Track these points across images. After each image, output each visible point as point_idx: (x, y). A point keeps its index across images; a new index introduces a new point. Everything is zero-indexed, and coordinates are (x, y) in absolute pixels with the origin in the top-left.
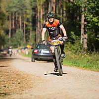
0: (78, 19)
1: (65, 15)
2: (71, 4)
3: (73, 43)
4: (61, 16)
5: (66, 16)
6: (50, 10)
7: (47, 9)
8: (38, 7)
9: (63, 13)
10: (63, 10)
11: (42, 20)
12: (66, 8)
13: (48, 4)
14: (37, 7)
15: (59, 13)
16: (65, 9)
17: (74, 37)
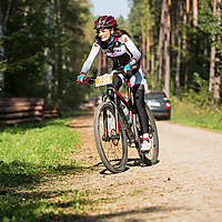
0: (206, 52)
1: (184, 47)
2: (195, 30)
3: (197, 91)
4: (179, 49)
5: (187, 49)
6: (161, 39)
7: (156, 37)
8: (144, 35)
9: (182, 44)
10: (182, 40)
11: (148, 55)
12: (188, 35)
13: (159, 29)
14: (141, 34)
15: (176, 45)
16: (185, 37)
17: (198, 81)
